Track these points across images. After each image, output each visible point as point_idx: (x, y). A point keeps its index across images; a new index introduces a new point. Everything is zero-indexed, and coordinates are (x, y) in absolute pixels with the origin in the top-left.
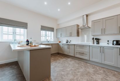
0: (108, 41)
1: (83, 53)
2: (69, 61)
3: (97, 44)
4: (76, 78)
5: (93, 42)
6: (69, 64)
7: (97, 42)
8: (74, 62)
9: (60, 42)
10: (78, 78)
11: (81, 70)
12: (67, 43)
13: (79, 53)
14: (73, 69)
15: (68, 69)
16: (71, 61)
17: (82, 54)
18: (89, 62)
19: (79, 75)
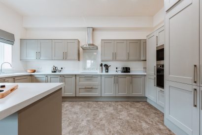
0: (117, 68)
1: (92, 88)
2: (70, 108)
3: (106, 72)
4: (106, 131)
5: (101, 69)
6: (75, 113)
7: (106, 69)
8: (79, 107)
9: (34, 71)
10: (109, 129)
11: (101, 115)
12: (55, 72)
13: (85, 88)
14: (89, 119)
15: (84, 123)
16: (72, 106)
17: (90, 89)
18: (100, 100)
19: (106, 125)
